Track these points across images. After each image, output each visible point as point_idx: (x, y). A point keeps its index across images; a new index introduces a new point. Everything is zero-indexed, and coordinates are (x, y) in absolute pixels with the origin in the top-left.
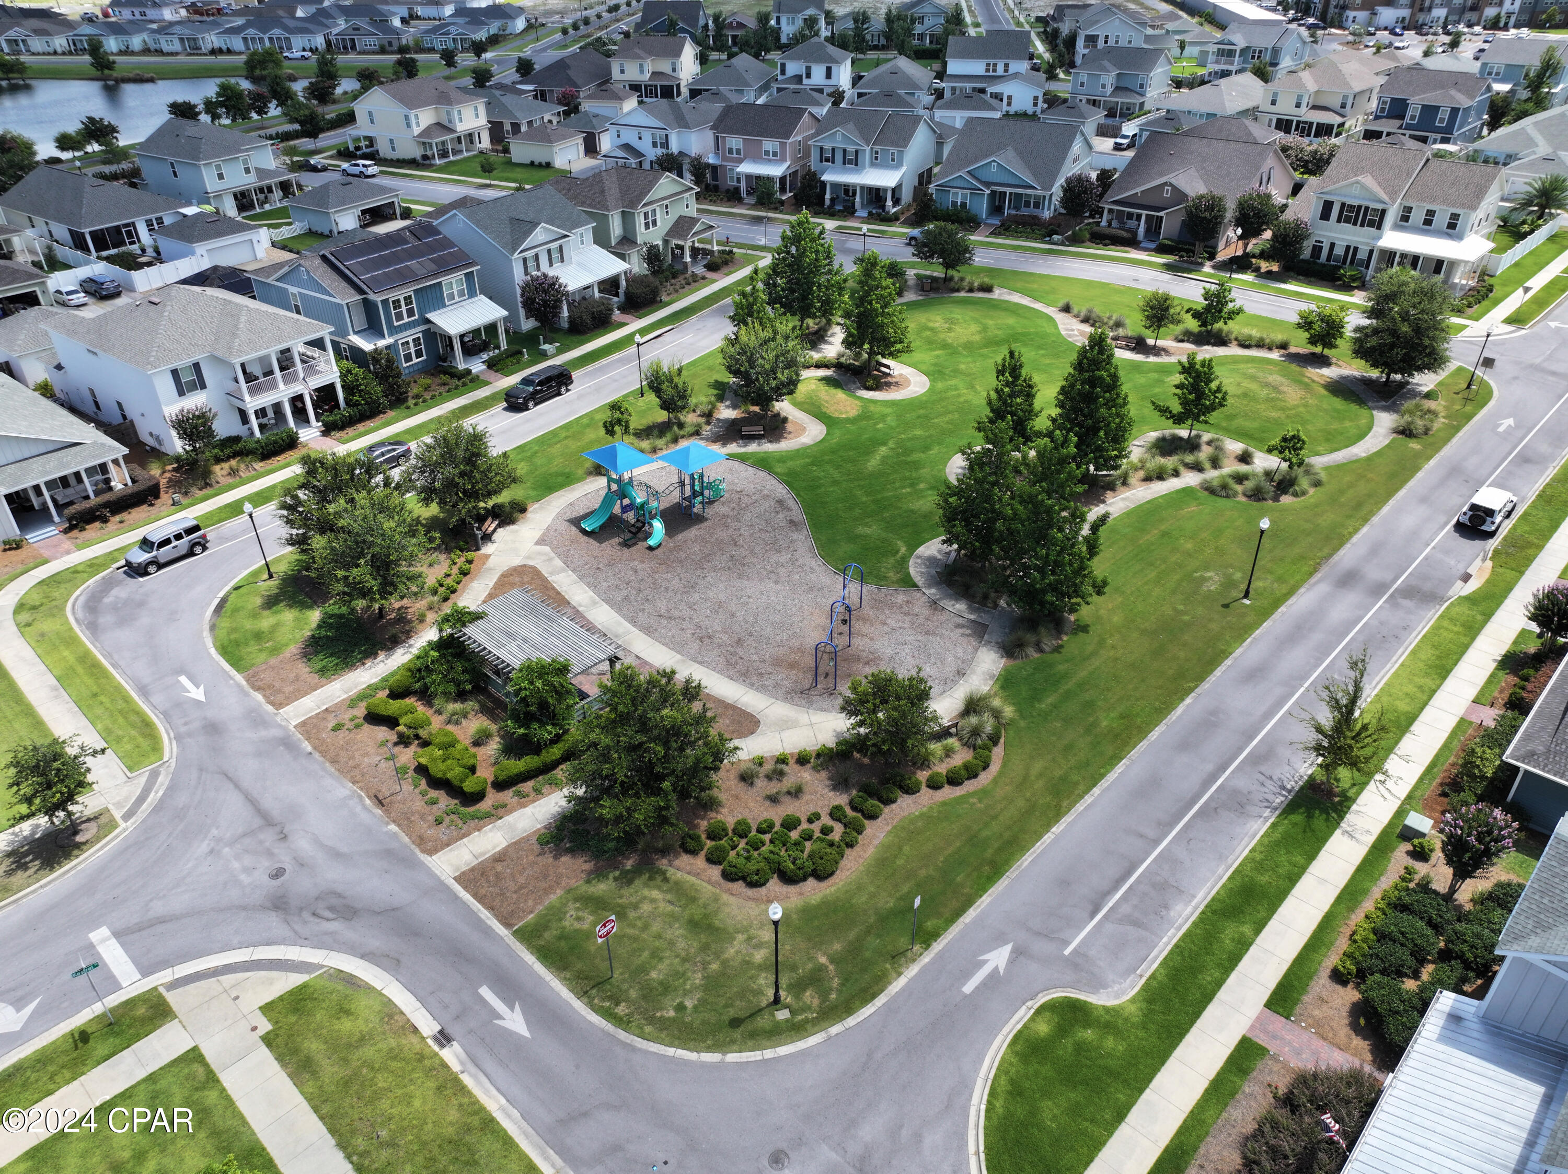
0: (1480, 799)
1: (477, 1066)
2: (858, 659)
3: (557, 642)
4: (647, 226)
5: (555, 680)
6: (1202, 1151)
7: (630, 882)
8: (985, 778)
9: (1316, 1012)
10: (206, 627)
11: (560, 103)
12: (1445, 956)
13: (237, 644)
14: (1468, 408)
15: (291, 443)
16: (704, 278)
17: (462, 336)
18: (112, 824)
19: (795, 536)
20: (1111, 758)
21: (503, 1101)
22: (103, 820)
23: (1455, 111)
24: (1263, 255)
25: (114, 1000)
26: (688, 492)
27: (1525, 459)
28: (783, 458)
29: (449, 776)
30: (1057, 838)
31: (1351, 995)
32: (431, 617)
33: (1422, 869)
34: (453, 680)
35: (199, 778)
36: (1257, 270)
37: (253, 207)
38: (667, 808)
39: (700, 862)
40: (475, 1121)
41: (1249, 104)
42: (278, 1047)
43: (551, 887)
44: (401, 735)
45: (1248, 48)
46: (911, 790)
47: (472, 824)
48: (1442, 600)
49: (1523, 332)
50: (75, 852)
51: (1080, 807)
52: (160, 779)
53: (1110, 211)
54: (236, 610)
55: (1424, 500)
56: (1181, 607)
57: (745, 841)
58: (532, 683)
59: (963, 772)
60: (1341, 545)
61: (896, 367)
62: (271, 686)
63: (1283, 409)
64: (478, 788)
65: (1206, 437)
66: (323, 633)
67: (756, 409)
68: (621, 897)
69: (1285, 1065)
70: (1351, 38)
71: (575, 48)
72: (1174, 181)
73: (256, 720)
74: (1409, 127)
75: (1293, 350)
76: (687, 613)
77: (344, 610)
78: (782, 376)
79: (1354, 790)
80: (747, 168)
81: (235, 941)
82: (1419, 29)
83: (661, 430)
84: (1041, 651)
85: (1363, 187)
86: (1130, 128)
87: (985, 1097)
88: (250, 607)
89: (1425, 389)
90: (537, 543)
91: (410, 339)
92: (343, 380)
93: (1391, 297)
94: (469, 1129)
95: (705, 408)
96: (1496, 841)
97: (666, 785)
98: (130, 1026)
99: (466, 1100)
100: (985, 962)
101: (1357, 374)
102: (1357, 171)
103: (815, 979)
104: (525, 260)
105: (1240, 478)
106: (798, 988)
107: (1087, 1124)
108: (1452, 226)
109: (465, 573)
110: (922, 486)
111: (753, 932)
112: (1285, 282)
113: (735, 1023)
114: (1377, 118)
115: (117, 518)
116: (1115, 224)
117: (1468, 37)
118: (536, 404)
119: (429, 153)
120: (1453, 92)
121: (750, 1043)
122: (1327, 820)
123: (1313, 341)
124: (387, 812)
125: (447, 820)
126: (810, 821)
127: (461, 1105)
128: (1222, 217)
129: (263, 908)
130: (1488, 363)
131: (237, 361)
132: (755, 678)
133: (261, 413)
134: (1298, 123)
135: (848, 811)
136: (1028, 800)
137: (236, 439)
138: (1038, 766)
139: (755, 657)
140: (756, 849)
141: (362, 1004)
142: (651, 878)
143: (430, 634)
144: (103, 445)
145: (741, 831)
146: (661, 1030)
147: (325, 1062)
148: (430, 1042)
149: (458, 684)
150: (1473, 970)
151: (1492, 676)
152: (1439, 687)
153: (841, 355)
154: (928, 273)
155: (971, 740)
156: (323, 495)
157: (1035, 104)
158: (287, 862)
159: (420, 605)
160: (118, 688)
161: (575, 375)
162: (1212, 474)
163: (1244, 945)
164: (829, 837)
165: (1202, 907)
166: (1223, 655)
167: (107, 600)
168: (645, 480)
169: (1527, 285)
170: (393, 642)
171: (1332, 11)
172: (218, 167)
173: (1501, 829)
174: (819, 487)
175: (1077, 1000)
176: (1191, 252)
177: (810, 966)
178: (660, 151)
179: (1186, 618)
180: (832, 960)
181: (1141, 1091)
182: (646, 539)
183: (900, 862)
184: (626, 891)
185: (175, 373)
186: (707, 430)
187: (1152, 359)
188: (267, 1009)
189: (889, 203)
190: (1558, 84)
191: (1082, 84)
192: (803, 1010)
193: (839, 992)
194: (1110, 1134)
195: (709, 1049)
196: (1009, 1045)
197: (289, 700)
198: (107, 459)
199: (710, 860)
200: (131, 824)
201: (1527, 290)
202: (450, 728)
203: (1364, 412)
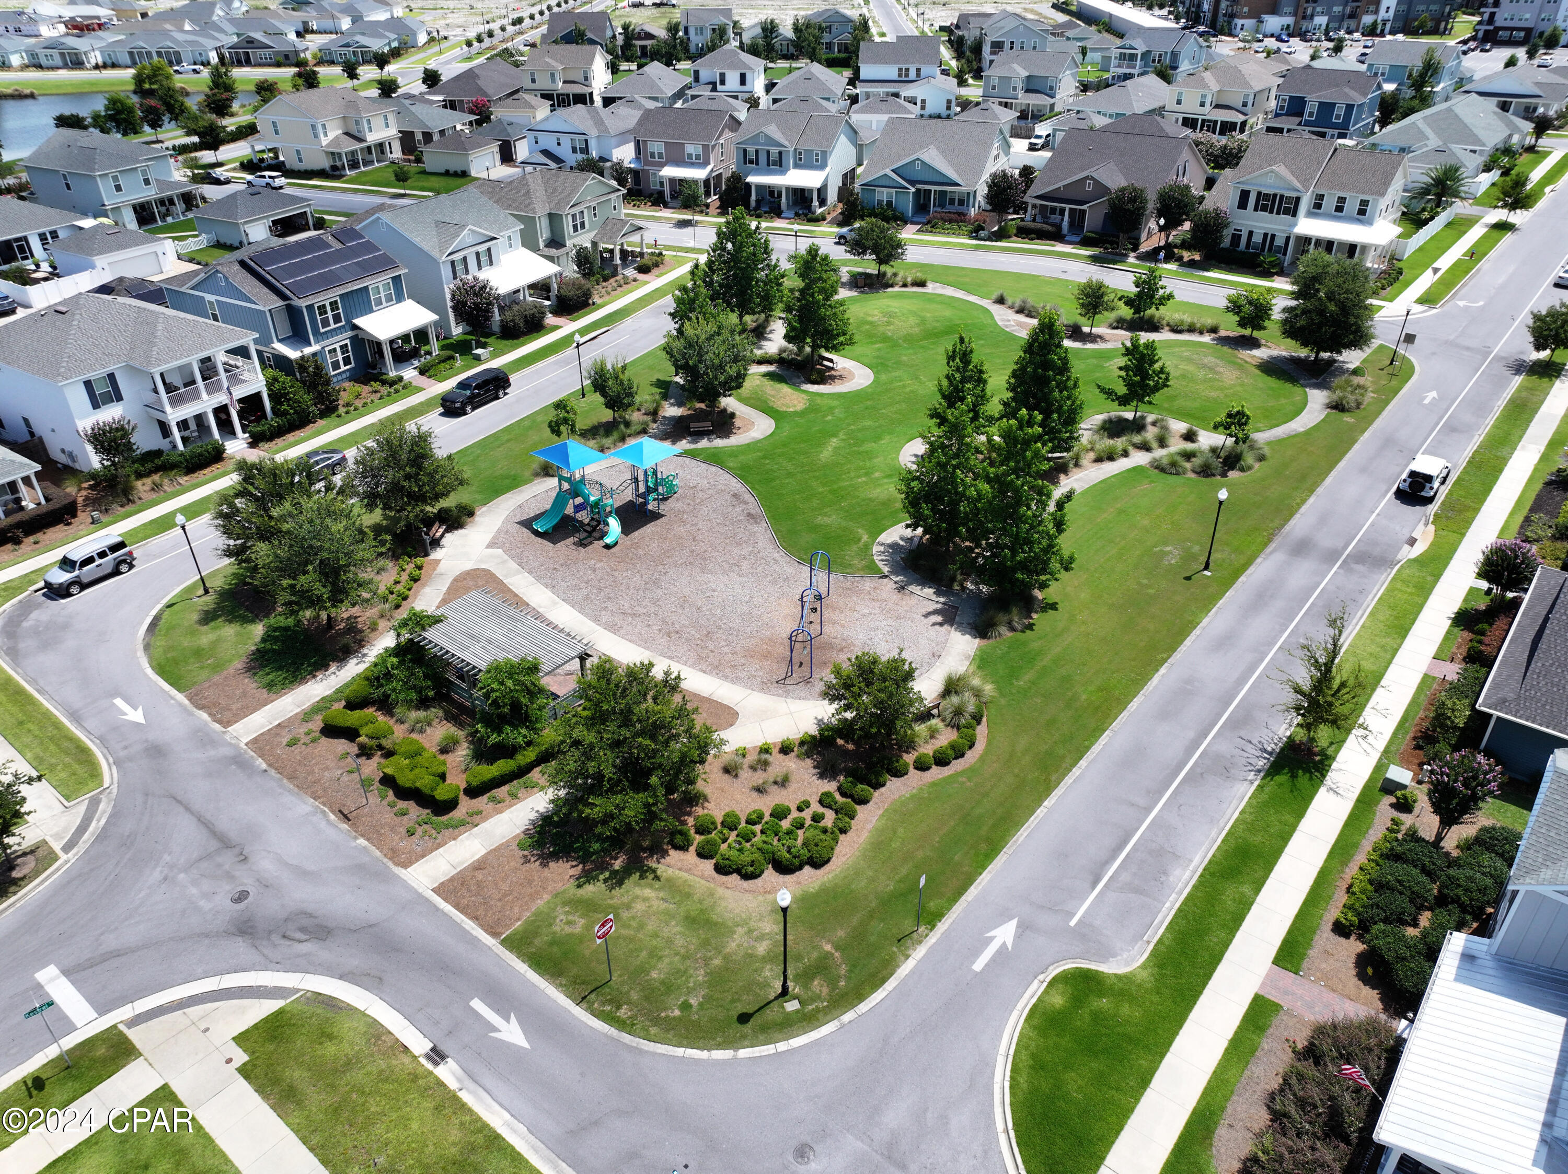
0: (1456, 748)
1: (476, 1082)
2: (831, 646)
3: (524, 642)
4: (575, 228)
5: (526, 679)
6: (1229, 1110)
7: (620, 883)
8: (971, 757)
9: (1324, 966)
10: (140, 647)
11: (471, 112)
12: (1442, 901)
13: (176, 662)
14: (1394, 383)
15: (217, 455)
16: (635, 280)
17: (392, 342)
18: (52, 857)
19: (755, 528)
20: (1094, 730)
21: (507, 1116)
22: (41, 853)
23: (1350, 107)
24: (1185, 245)
25: (69, 1042)
26: (642, 489)
27: (1451, 429)
28: (735, 452)
29: (418, 785)
30: (1050, 810)
31: (1354, 946)
32: (382, 624)
33: (1407, 820)
34: (414, 687)
35: (145, 803)
36: (1179, 259)
37: (156, 221)
38: (655, 804)
39: (690, 857)
40: (480, 1139)
41: (1156, 105)
42: (257, 1078)
43: (537, 892)
44: (362, 747)
45: (1149, 52)
46: (899, 773)
47: (447, 833)
48: (1393, 564)
49: (1434, 311)
50: (12, 889)
51: (1069, 780)
52: (102, 807)
53: (1034, 206)
54: (171, 628)
55: (1363, 470)
56: (1145, 581)
57: (735, 833)
58: (502, 683)
59: (950, 752)
60: (1291, 515)
61: (840, 362)
62: (216, 704)
63: (1221, 389)
64: (451, 796)
65: (1150, 418)
66: (269, 646)
67: (702, 406)
68: (612, 898)
69: (1300, 1019)
70: (1241, 45)
71: (482, 60)
72: (1095, 175)
73: (204, 740)
74: (1308, 124)
75: (1223, 333)
76: (652, 609)
77: (290, 621)
78: (732, 371)
79: (1333, 747)
80: (670, 172)
81: (200, 971)
82: (1303, 36)
83: (606, 429)
84: (1013, 629)
85: (1277, 175)
86: (1042, 129)
87: (1008, 1074)
88: (186, 624)
89: (1352, 366)
90: (488, 546)
91: (337, 346)
92: (269, 389)
93: (1316, 279)
94: (473, 1149)
95: (651, 407)
96: (1482, 785)
97: (654, 780)
98: (89, 1069)
99: (468, 1118)
100: (992, 938)
101: (1285, 354)
102: (1271, 161)
103: (821, 968)
104: (453, 263)
105: (1188, 456)
106: (806, 977)
107: (1113, 1092)
108: (1362, 212)
109: (415, 580)
110: (877, 474)
111: (752, 924)
112: (1207, 270)
113: (744, 1018)
114: (1277, 115)
115: (31, 539)
116: (1039, 218)
117: (1349, 43)
118: (473, 409)
119: (338, 164)
120: (1347, 90)
121: (761, 1038)
122: (1311, 779)
123: (1242, 324)
124: (355, 827)
125: (419, 830)
126: (800, 809)
127: (462, 1124)
128: (1144, 208)
129: (228, 934)
130: (1410, 339)
131: (156, 371)
132: (728, 671)
133: (183, 425)
134: (1203, 121)
135: (838, 796)
136: (1017, 776)
137: (158, 453)
138: (1023, 742)
139: (726, 649)
140: (748, 841)
141: (346, 1027)
142: (642, 877)
143: (386, 641)
144: (13, 462)
145: (730, 824)
146: (668, 1031)
147: (310, 1090)
148: (423, 1061)
149: (419, 691)
150: (1470, 914)
151: (1448, 632)
152: (1400, 646)
153: (782, 350)
154: (860, 270)
155: (955, 720)
156: (262, 503)
157: (949, 108)
158: (249, 884)
159: (372, 612)
160: (47, 715)
161: (513, 378)
162: (1159, 453)
163: (1245, 906)
164: (822, 824)
165: (1200, 870)
166: (1191, 626)
167: (25, 624)
168: (596, 478)
169: (1435, 265)
170: (343, 653)
171: (1221, 20)
172: (115, 178)
173: (1486, 773)
174: (773, 480)
175: (1089, 970)
176: (1115, 244)
177: (815, 954)
178: (580, 157)
179: (1151, 591)
180: (837, 948)
181: (1162, 1055)
182: (601, 538)
183: (895, 845)
184: (617, 892)
185: (88, 384)
186: (653, 427)
187: (1089, 346)
188: (241, 1039)
189: (816, 203)
190: (1439, 83)
191: (994, 88)
192: (813, 1000)
193: (848, 979)
194: (1137, 1101)
195: (720, 1046)
196: (1026, 1020)
197: (236, 718)
198: (17, 476)
199: (701, 855)
200: (73, 856)
201: (1436, 270)
202: (414, 736)
203: (1297, 390)
